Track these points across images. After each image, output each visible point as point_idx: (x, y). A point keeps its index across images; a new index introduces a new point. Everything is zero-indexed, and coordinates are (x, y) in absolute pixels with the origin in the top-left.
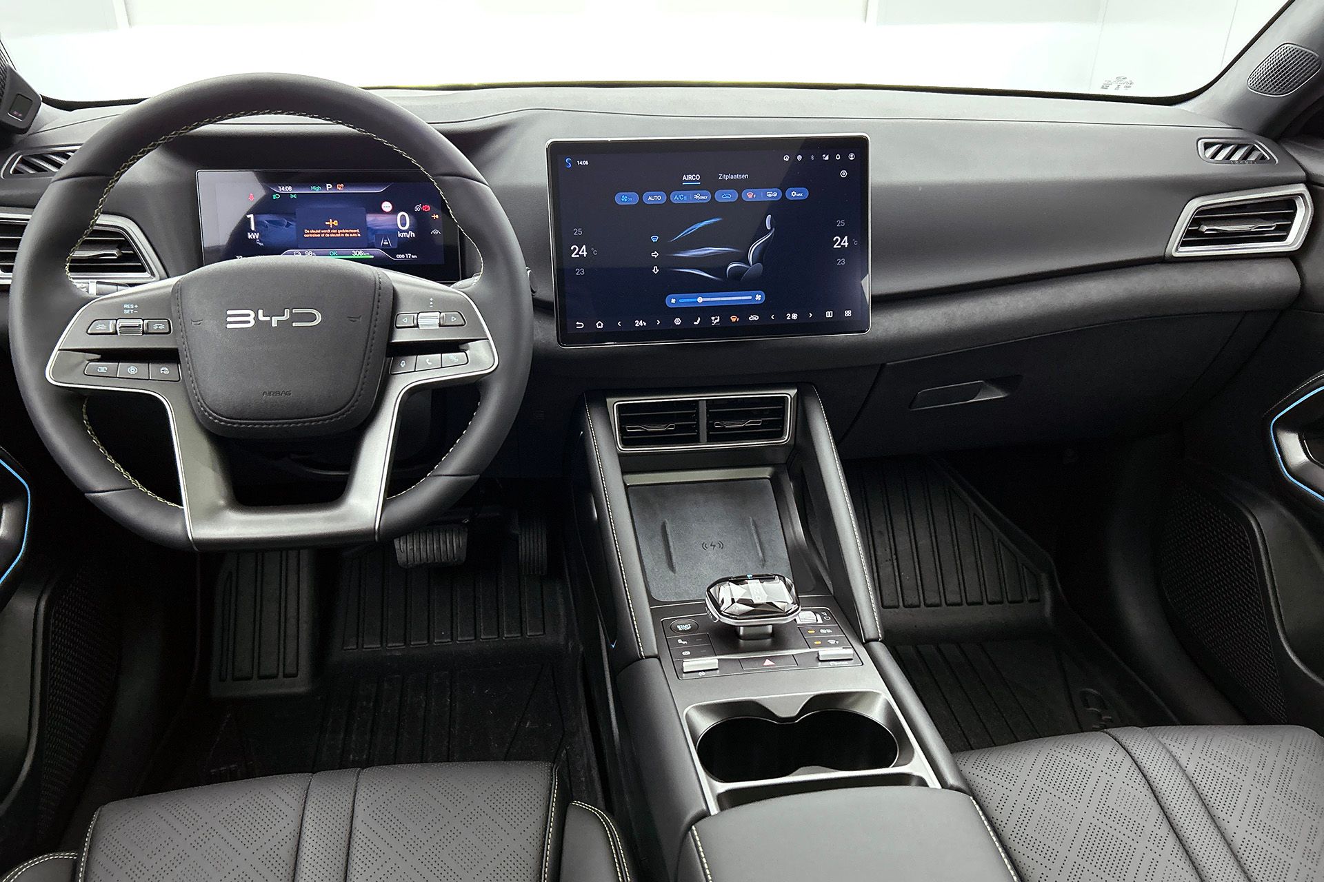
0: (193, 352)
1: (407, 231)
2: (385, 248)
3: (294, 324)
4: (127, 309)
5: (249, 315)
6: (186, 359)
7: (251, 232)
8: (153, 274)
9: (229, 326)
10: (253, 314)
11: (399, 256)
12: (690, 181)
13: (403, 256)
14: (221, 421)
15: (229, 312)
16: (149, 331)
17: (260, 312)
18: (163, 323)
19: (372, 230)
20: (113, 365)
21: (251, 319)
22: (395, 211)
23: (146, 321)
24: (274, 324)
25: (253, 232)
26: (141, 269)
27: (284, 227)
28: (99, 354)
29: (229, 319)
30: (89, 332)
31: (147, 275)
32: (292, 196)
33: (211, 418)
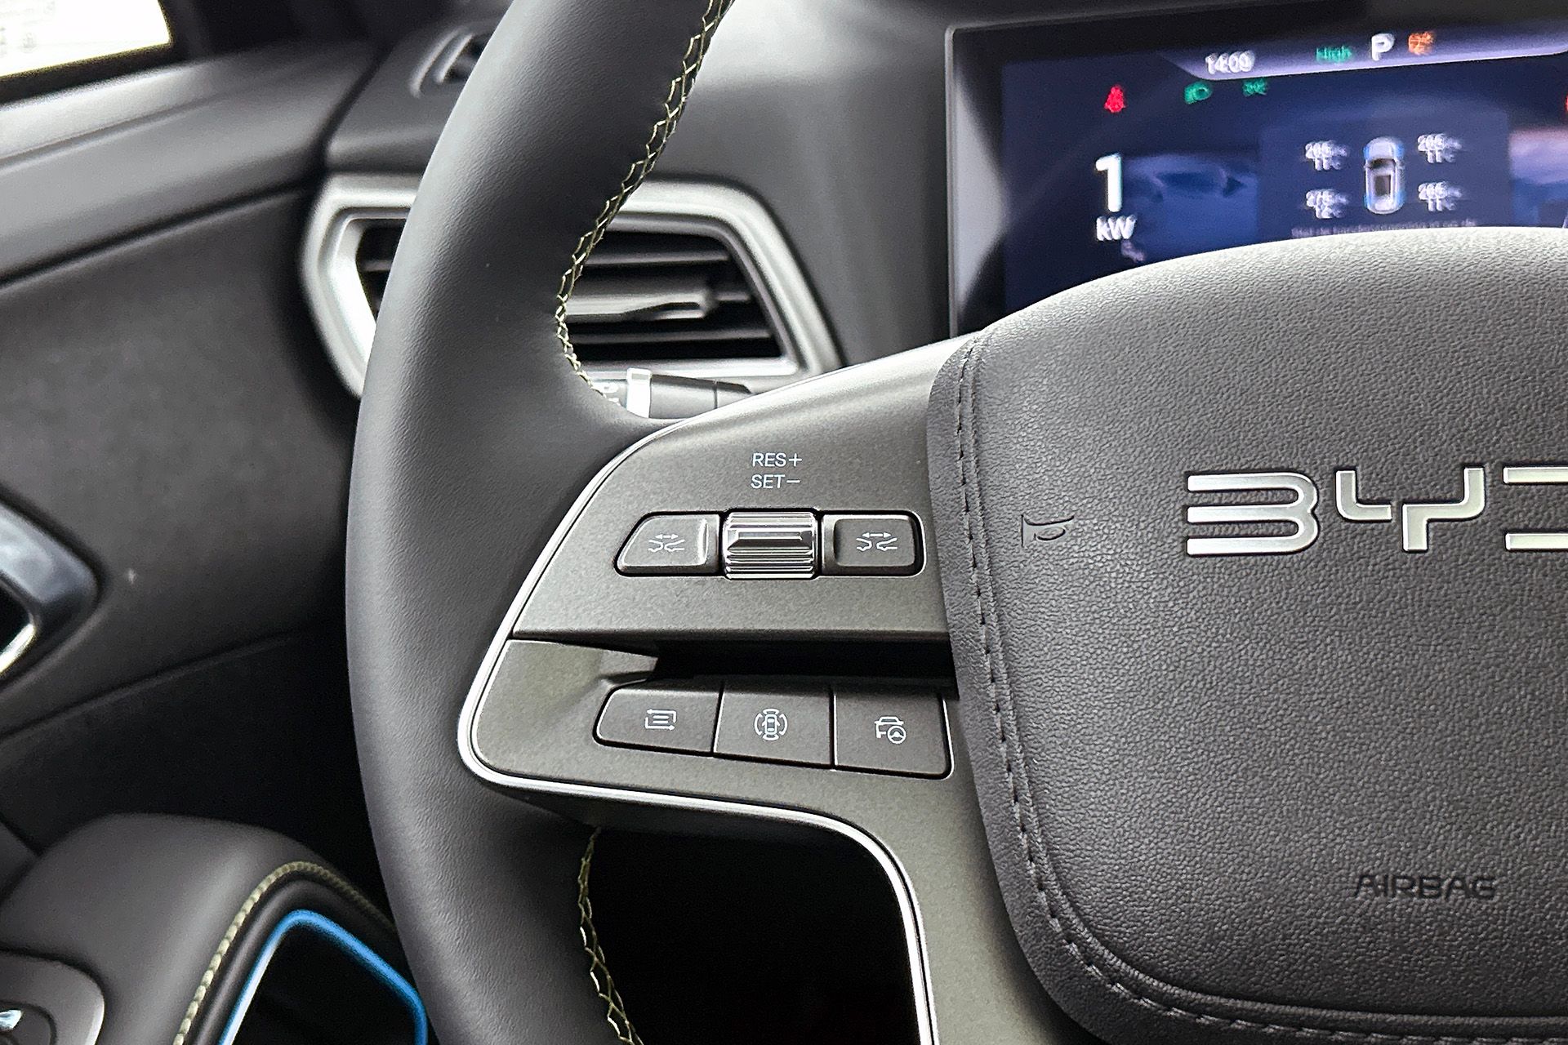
0: (1025, 660)
3: (1515, 541)
4: (764, 471)
5: (1288, 497)
6: (992, 691)
7: (1108, 215)
8: (802, 362)
9: (1196, 546)
10: (1307, 497)
14: (1140, 991)
15: (1196, 483)
16: (844, 562)
17: (1345, 485)
18: (892, 528)
20: (698, 699)
21: (1298, 512)
23: (829, 522)
24: (1415, 538)
25: (1116, 215)
26: (769, 349)
27: (1217, 195)
28: (652, 656)
29: (1196, 515)
30: (621, 564)
31: (783, 366)
32: (1250, 87)
33: (1093, 970)
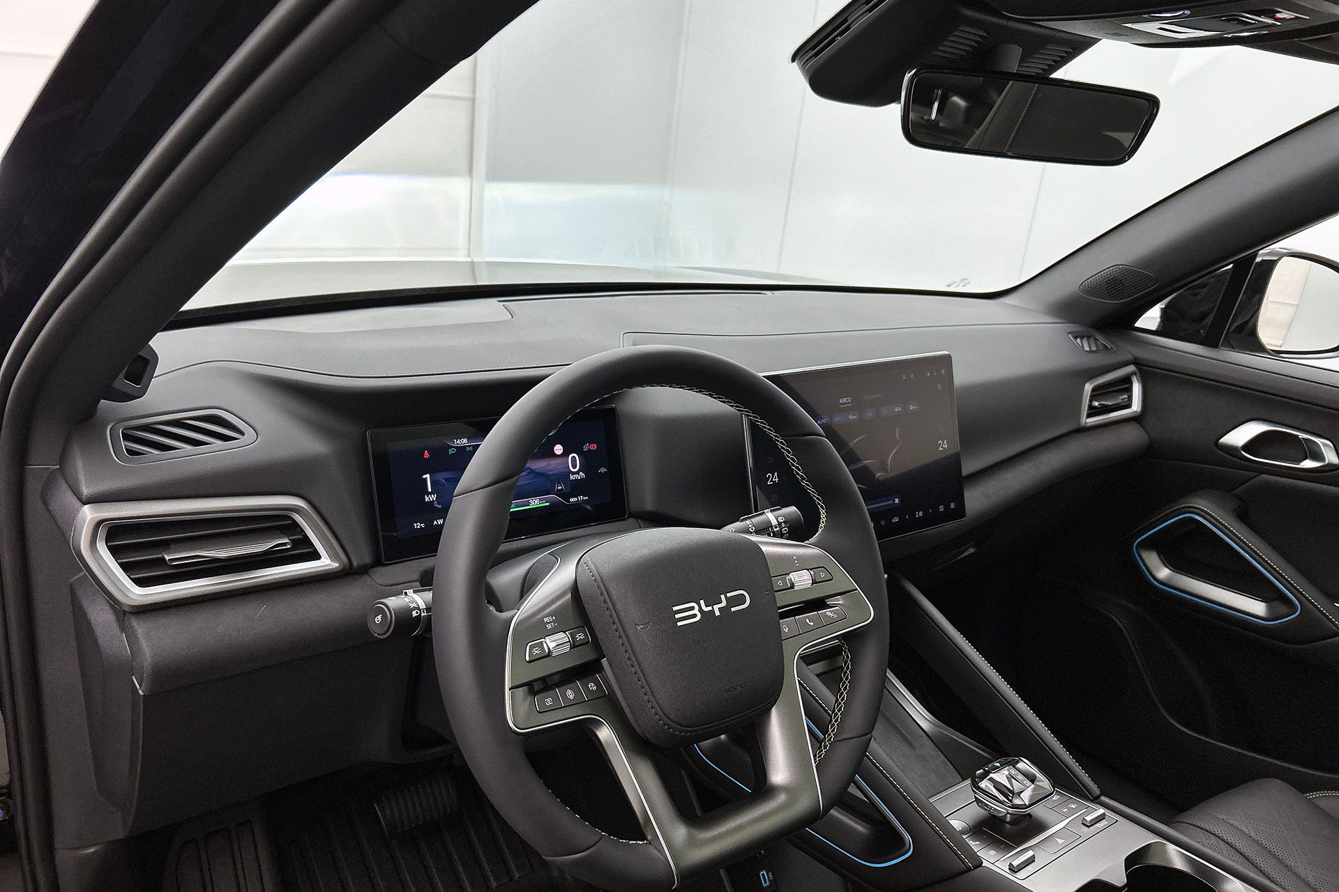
1: (577, 473)
2: (559, 493)
4: (548, 623)
5: (693, 608)
6: (632, 669)
7: (428, 493)
9: (679, 624)
10: (696, 607)
11: (572, 500)
12: (845, 403)
13: (575, 499)
15: (675, 609)
16: (576, 644)
17: (702, 603)
18: (582, 632)
19: (547, 475)
21: (696, 611)
22: (566, 453)
24: (717, 613)
25: (431, 493)
29: (677, 616)
30: (528, 660)
32: (468, 449)
33: (671, 730)
